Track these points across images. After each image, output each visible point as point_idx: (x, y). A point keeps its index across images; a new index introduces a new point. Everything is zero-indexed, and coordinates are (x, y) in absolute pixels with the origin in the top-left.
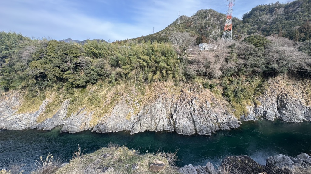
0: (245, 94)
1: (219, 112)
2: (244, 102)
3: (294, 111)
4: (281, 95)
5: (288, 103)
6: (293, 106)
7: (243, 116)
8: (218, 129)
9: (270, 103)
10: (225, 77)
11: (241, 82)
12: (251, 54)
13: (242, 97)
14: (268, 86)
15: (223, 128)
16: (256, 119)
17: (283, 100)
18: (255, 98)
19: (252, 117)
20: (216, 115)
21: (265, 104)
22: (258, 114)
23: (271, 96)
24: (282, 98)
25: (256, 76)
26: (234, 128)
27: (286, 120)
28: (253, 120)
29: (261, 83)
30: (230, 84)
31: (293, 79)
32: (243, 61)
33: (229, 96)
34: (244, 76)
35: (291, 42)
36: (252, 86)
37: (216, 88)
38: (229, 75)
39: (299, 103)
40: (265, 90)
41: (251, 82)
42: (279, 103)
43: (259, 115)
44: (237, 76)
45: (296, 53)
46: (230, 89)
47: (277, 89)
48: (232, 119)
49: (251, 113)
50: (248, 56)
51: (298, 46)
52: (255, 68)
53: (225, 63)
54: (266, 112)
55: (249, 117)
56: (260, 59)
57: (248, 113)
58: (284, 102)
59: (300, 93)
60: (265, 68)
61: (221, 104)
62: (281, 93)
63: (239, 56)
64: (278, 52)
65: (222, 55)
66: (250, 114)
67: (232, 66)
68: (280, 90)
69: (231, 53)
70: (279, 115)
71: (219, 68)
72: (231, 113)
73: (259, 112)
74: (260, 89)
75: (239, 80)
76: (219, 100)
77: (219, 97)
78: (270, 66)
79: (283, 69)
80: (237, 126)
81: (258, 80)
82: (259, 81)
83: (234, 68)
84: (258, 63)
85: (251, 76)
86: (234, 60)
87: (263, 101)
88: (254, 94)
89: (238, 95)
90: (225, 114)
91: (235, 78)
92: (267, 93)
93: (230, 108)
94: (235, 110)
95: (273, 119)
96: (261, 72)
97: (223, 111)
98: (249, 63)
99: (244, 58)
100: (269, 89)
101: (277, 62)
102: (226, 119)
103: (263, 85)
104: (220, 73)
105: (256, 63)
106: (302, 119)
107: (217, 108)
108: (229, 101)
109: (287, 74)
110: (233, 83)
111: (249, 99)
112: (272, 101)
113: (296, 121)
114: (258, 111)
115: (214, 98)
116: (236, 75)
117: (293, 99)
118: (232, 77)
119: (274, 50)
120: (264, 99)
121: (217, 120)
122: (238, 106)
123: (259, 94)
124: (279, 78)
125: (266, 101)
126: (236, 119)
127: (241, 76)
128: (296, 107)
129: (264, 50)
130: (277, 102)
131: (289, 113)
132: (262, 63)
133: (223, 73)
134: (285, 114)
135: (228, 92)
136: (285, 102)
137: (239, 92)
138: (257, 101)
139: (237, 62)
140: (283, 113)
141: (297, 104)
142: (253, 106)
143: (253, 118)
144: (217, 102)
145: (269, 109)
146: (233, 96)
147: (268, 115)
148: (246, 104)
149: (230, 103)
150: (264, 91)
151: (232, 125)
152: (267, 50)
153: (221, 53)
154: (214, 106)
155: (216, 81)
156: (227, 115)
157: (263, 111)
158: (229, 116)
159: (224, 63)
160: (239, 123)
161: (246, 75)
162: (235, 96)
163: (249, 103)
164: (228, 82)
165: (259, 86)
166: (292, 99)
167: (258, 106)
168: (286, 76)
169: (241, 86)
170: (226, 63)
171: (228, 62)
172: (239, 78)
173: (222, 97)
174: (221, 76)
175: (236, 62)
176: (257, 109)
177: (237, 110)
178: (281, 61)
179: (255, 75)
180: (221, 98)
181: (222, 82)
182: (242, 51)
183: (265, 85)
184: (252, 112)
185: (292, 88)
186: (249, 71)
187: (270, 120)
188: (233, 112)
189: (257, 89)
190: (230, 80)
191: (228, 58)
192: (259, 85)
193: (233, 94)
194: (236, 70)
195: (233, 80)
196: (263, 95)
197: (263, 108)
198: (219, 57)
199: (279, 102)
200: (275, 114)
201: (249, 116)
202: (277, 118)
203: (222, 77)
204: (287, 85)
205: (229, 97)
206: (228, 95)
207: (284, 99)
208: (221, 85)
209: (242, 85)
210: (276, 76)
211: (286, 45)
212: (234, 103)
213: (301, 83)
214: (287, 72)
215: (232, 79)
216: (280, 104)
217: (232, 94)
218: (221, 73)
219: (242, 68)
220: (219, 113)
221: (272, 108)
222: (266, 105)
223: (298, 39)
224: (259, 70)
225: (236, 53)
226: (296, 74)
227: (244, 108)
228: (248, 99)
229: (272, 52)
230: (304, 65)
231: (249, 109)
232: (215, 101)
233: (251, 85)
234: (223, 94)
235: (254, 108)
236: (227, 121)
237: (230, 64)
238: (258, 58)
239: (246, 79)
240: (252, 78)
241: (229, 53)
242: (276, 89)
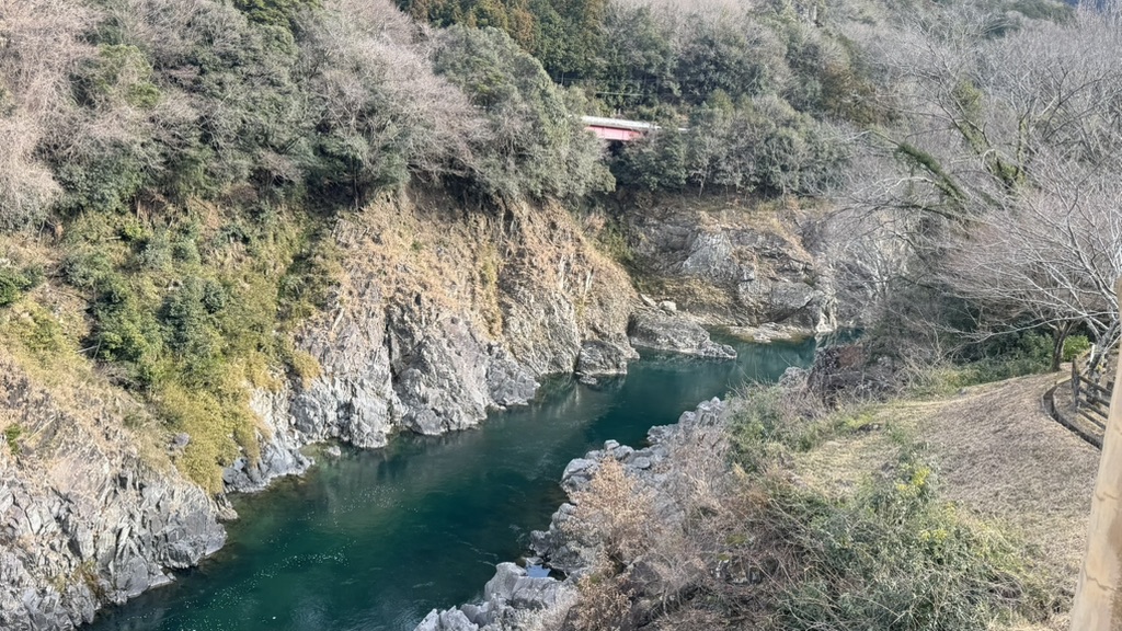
0: (229, 322)
1: (80, 478)
2: (234, 374)
3: (453, 377)
4: (398, 304)
5: (428, 338)
6: (447, 349)
7: (239, 464)
8: (91, 609)
9: (362, 355)
10: (90, 213)
11: (198, 244)
12: (232, 62)
13: (218, 342)
14: (340, 259)
15: (128, 586)
16: (307, 464)
17: (411, 328)
18: (290, 339)
19: (287, 454)
20: (63, 512)
21: (338, 365)
22: (315, 430)
23: (359, 312)
24: (406, 318)
25: (275, 201)
26: (195, 562)
27: (431, 428)
28: (293, 472)
29: (308, 244)
30: (129, 268)
31: (434, 215)
32: (192, 106)
33: (138, 353)
34: (209, 205)
35: (403, 20)
36: (262, 270)
37: (34, 306)
38: (115, 202)
39: (465, 332)
40: (330, 284)
41: (255, 241)
42: (396, 349)
43: (320, 436)
44: (171, 208)
45: (428, 82)
46: (133, 303)
47: (379, 271)
48: (176, 503)
49: (278, 434)
50: (214, 76)
51: (429, 49)
52: (261, 152)
53: (71, 108)
54: (348, 407)
55: (270, 464)
56: (280, 98)
57: (266, 437)
58: (412, 341)
59: (464, 282)
60: (311, 153)
61: (84, 419)
62: (399, 290)
63: (162, 64)
64: (358, 69)
65: (42, 48)
66: (274, 441)
67: (125, 137)
68: (394, 277)
69: (111, 40)
70: (402, 410)
71: (31, 147)
72: (162, 465)
73: (316, 420)
74: (307, 280)
75: (187, 233)
76: (71, 391)
77: (66, 369)
78: (333, 147)
79: (390, 166)
80: (213, 542)
81: (288, 227)
82: (293, 232)
83: (142, 153)
84: (272, 125)
85: (251, 202)
86: (133, 93)
87: (327, 351)
88: (281, 317)
89: (191, 334)
90: (123, 485)
91: (159, 220)
92: (341, 302)
93: (155, 436)
94: (187, 436)
95: (381, 441)
96: (297, 180)
97: (107, 471)
98: (227, 118)
99: (194, 88)
100: (345, 278)
101: (362, 125)
102: (138, 519)
103: (319, 258)
104: (45, 186)
105: (262, 119)
106: (483, 406)
107: (63, 453)
108: (142, 389)
109: (409, 193)
110: (149, 252)
111: (259, 347)
112: (369, 339)
113: (467, 421)
114: (312, 413)
115: (24, 385)
116: (160, 197)
117: (445, 315)
118: (134, 211)
119: (342, 56)
120: (332, 335)
121: (74, 546)
122: (199, 406)
123: (307, 314)
124: (379, 210)
125: (342, 348)
126: (201, 496)
127: (194, 202)
128: (459, 354)
129: (296, 49)
130: (387, 342)
131: (438, 391)
132: (297, 123)
133: (69, 186)
134: (424, 400)
135: (127, 324)
136: (419, 336)
137: (197, 310)
138: (300, 356)
139: (151, 108)
140: (418, 395)
141: (461, 337)
142: (285, 389)
143: (290, 460)
144: (55, 408)
145: (358, 387)
146: (159, 345)
147: (359, 426)
148: (244, 383)
149: (148, 402)
150: (326, 290)
151: (182, 546)
152: (306, 47)
153: (35, 32)
154: (31, 444)
155: (26, 252)
156: (142, 487)
157: (335, 407)
158: (153, 493)
159: (69, 108)
160: (219, 520)
161: (221, 198)
162: (177, 343)
163: (263, 373)
164: (119, 252)
165: (301, 262)
166: (440, 318)
167: (310, 383)
168: (405, 201)
169: (203, 275)
170: (79, 112)
171: (91, 104)
172: (185, 219)
173: (88, 366)
174: (57, 211)
175: (145, 105)
176: (304, 403)
177: (199, 438)
178: (376, 118)
179: (272, 195)
180: (83, 375)
181: (73, 255)
182: (176, 36)
183: (324, 257)
184: (283, 426)
185: (434, 260)
186: (234, 169)
187: (369, 450)
188: (173, 458)
189: (294, 280)
190: (125, 238)
191: (90, 71)
192: (298, 258)
193: (160, 334)
194: (156, 164)
195: (149, 233)
196: (324, 314)
197: (331, 387)
198: (17, 56)
199: (394, 342)
200: (385, 407)
201: (269, 455)
202: (395, 428)
203: (70, 213)
204: (416, 246)
205: (134, 357)
206: (127, 341)
207: (412, 320)
208: (63, 275)
209: (204, 262)
210: (367, 203)
211: (385, 35)
212: (172, 395)
213: (463, 235)
214: (408, 178)
215: (137, 225)
216: (401, 351)
217: (155, 333)
218: (55, 185)
219: (192, 153)
220: (84, 491)
221: (370, 378)
222: (342, 367)
223: (425, 13)
224: (287, 164)
225: (142, 48)
226: (440, 191)
227: (236, 415)
228: (252, 351)
229: (332, 64)
230: (462, 146)
231: (264, 411)
232: (38, 404)
233: (256, 262)
234: (93, 346)
235: (289, 398)
236: (143, 532)
237: (110, 116)
238: (272, 92)
239: (227, 222)
240: (255, 215)
241: (92, 39)
242: (375, 271)
